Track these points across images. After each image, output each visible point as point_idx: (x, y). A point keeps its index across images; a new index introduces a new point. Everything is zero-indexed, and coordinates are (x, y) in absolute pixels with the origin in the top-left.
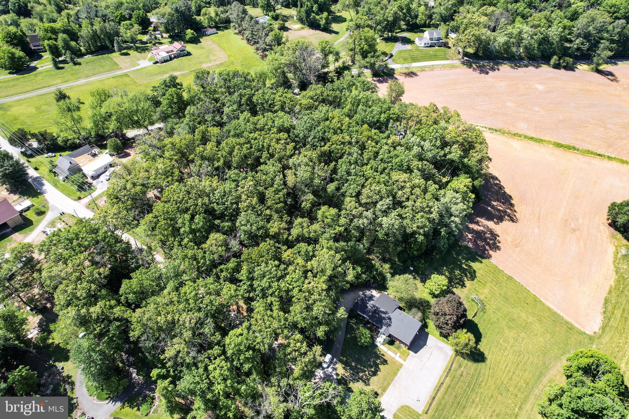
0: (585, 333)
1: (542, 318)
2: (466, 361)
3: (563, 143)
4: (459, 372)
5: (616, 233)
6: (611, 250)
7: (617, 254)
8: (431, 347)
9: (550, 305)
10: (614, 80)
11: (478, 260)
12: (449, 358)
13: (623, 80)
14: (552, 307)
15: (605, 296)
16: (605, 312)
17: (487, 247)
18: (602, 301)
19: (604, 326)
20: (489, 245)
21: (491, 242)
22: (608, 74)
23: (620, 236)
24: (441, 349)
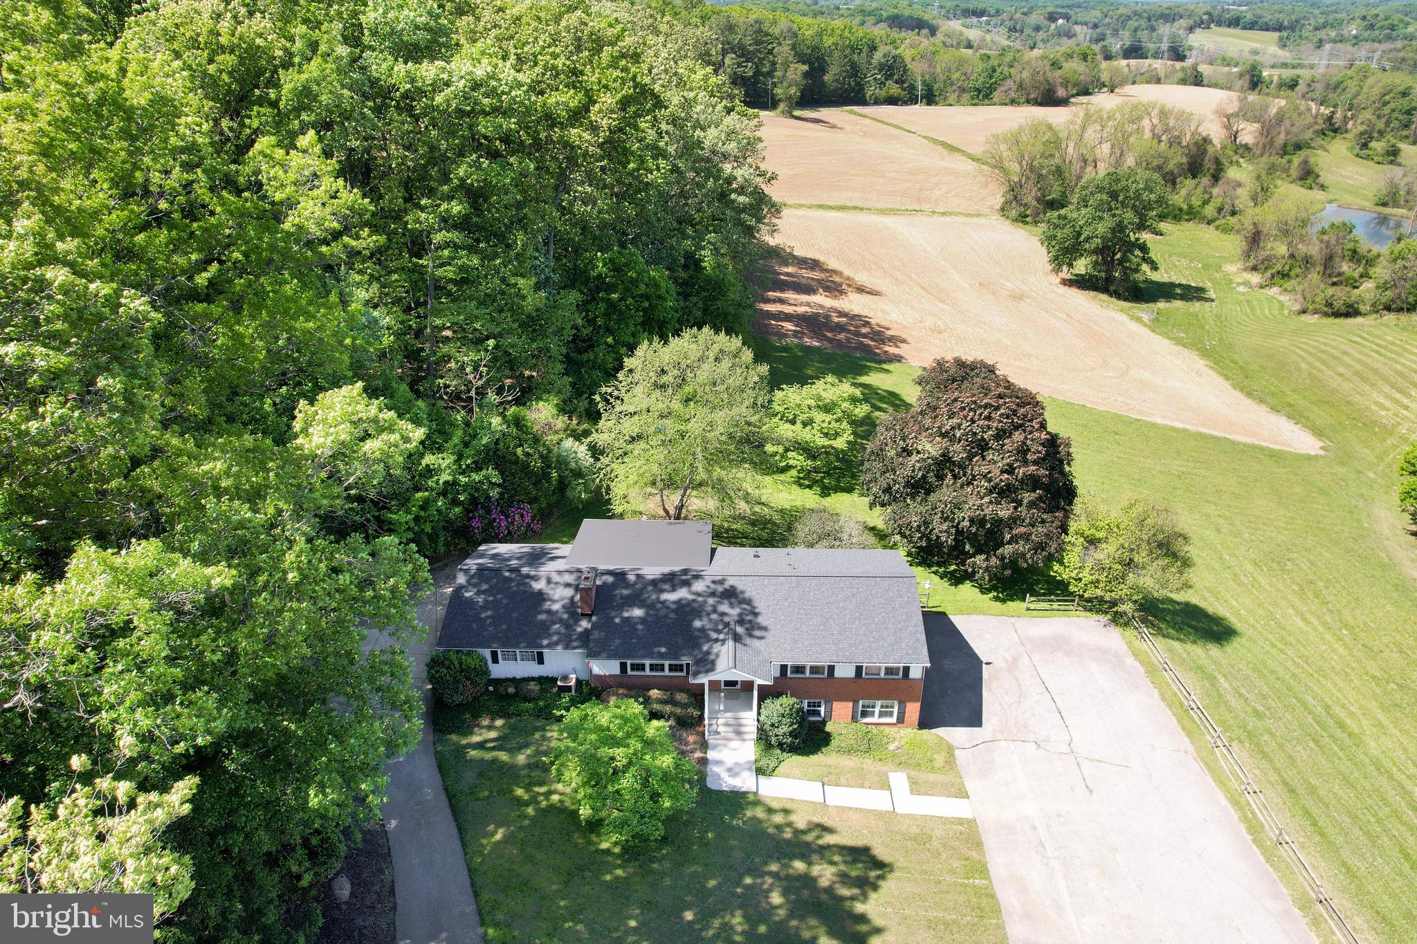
0: (1311, 456)
2: (1196, 649)
4: (1235, 702)
5: (1093, 293)
6: (1123, 318)
7: (1139, 320)
8: (1016, 660)
9: (1168, 422)
10: (833, 127)
11: (870, 369)
12: (1130, 661)
13: (848, 128)
14: (1177, 425)
15: (1227, 385)
16: (1274, 409)
17: (866, 341)
18: (1237, 393)
19: (1318, 432)
20: (865, 336)
21: (864, 330)
22: (817, 121)
23: (1105, 297)
24: (1057, 645)
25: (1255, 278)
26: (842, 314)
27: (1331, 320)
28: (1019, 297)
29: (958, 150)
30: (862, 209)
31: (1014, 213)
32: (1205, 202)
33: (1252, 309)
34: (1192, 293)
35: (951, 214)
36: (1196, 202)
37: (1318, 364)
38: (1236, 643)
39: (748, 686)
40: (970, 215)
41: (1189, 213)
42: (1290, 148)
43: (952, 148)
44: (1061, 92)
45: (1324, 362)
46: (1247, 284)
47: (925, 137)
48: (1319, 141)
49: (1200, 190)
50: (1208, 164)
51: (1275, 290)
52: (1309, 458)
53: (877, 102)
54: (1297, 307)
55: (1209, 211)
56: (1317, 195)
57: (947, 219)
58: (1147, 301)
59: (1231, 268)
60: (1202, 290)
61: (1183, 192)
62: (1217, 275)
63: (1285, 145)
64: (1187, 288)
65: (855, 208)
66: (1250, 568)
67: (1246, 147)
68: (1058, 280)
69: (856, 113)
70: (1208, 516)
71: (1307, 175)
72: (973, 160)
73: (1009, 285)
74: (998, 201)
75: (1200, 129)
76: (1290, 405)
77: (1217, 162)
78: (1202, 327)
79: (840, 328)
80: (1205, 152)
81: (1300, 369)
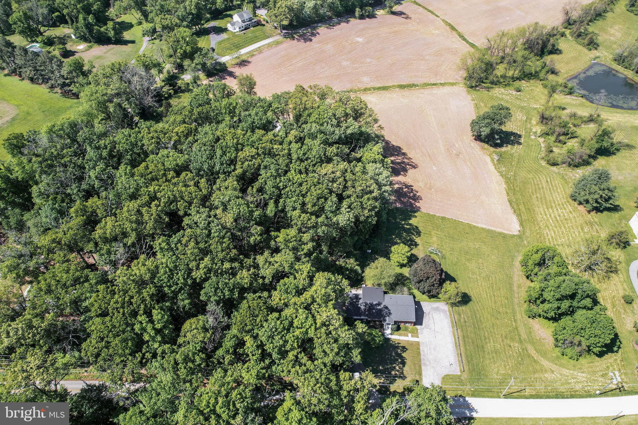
0: (514, 236)
1: (484, 239)
2: (461, 308)
3: (404, 84)
4: (462, 320)
5: (483, 144)
6: (488, 159)
7: (493, 160)
8: (429, 312)
9: (482, 226)
10: (407, 18)
11: (412, 216)
13: (413, 16)
15: (506, 199)
16: (515, 212)
17: (412, 201)
18: (508, 203)
19: (520, 221)
20: (411, 198)
21: (411, 195)
22: (401, 14)
23: (486, 146)
24: (437, 309)
25: (539, 130)
26: (406, 186)
27: (548, 166)
29: (455, 30)
31: (468, 83)
33: (531, 151)
34: (516, 140)
35: (446, 84)
38: (470, 304)
40: (453, 84)
43: (452, 29)
45: (535, 190)
46: (536, 134)
47: (443, 21)
51: (543, 140)
55: (542, 74)
56: (593, 53)
57: (444, 89)
59: (534, 121)
60: (520, 137)
62: (528, 126)
64: (515, 135)
65: (413, 85)
69: (417, 3)
71: (592, 41)
73: (457, 146)
76: (519, 210)
78: (511, 163)
79: (405, 194)
81: (528, 193)
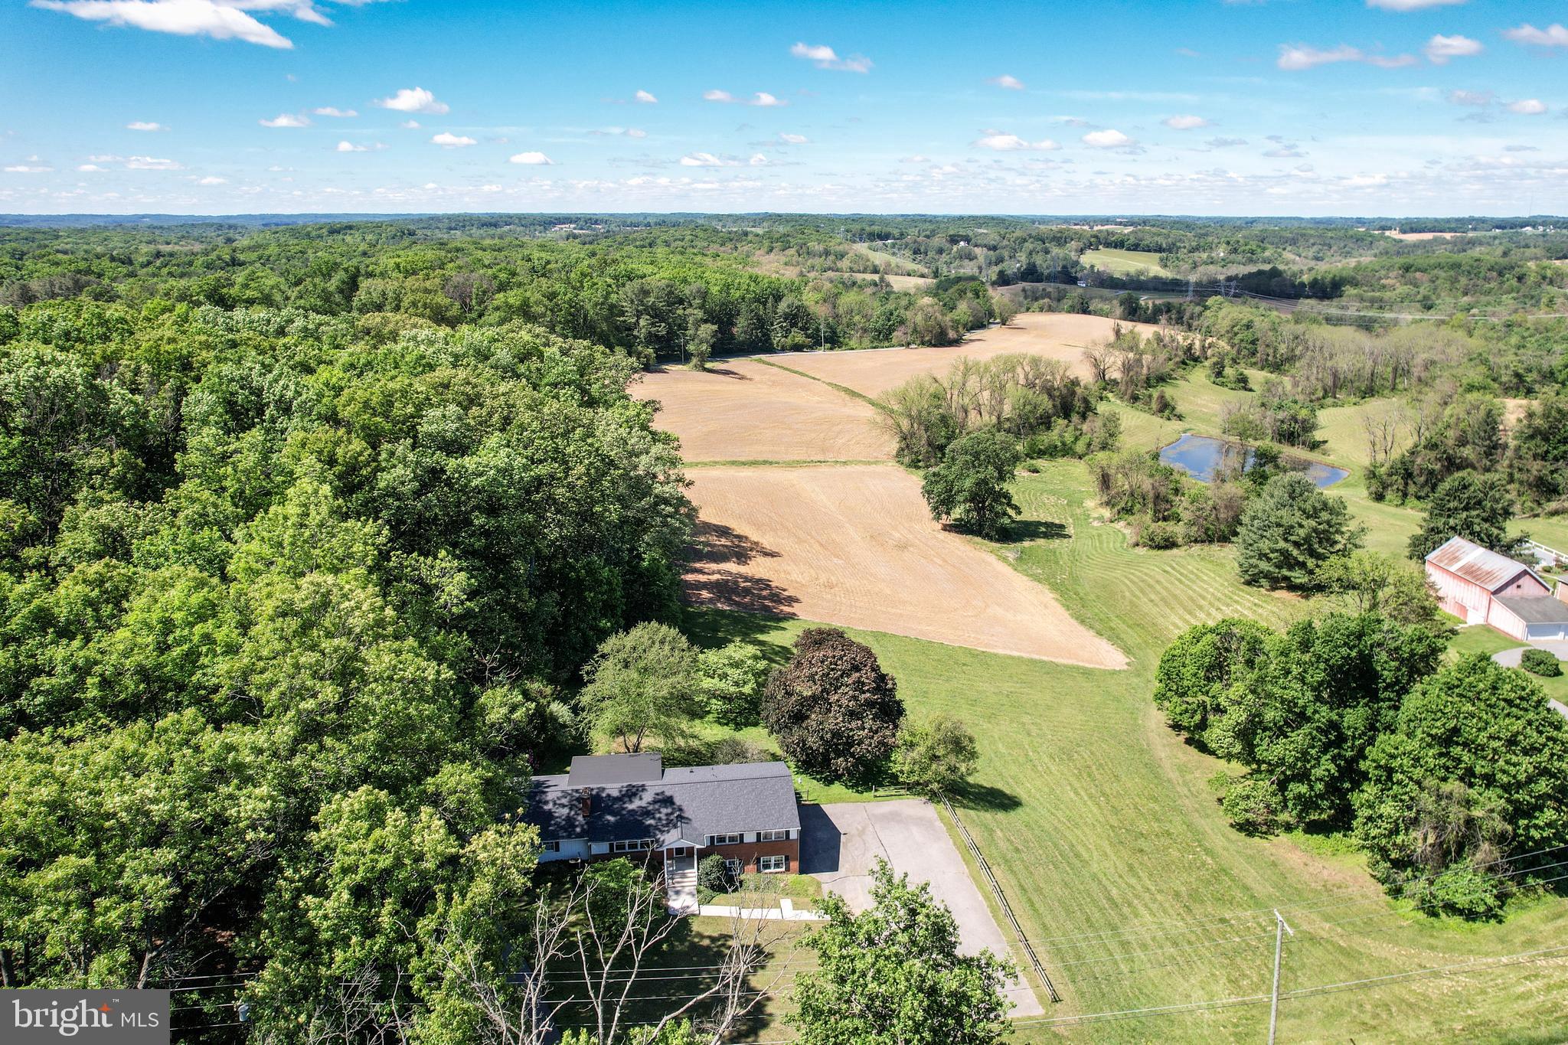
0: (1116, 671)
2: (986, 814)
4: (1003, 844)
5: (969, 537)
6: (992, 559)
7: (1005, 559)
8: (864, 829)
9: (1008, 652)
10: (742, 378)
11: (771, 628)
12: (939, 824)
13: (757, 378)
14: (1016, 654)
15: (1066, 614)
16: (1099, 633)
17: (767, 603)
18: (1073, 621)
19: (1127, 651)
20: (765, 598)
21: (764, 593)
22: (727, 373)
23: (978, 539)
24: (894, 818)
25: (1107, 513)
26: (746, 579)
27: (1155, 552)
28: (903, 547)
29: (860, 396)
30: (771, 463)
31: (907, 460)
32: (1077, 439)
33: (1101, 543)
34: (1054, 531)
35: (851, 462)
36: (1069, 438)
37: (1138, 593)
38: (1019, 810)
39: (691, 850)
40: (869, 463)
41: (1063, 450)
42: (1153, 382)
43: (853, 394)
44: (952, 334)
45: (1142, 591)
46: (1101, 519)
47: (829, 384)
48: (1180, 372)
49: (1071, 428)
50: (1078, 404)
51: (1122, 523)
52: (1114, 673)
53: (784, 349)
54: (1134, 540)
55: (1080, 447)
56: (1175, 425)
57: (849, 468)
58: (1014, 541)
59: (1090, 504)
60: (1062, 527)
61: (1056, 432)
62: (1078, 511)
63: (1148, 379)
64: (1049, 525)
65: (765, 462)
66: (1046, 760)
67: (1115, 382)
68: (940, 526)
69: (764, 362)
70: (1024, 724)
71: (1165, 408)
72: (873, 404)
73: (897, 535)
74: (894, 445)
75: (1068, 373)
76: (1112, 629)
77: (1086, 401)
78: (1057, 563)
79: (747, 591)
80: (1073, 393)
81: (1123, 597)
